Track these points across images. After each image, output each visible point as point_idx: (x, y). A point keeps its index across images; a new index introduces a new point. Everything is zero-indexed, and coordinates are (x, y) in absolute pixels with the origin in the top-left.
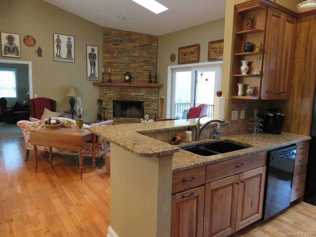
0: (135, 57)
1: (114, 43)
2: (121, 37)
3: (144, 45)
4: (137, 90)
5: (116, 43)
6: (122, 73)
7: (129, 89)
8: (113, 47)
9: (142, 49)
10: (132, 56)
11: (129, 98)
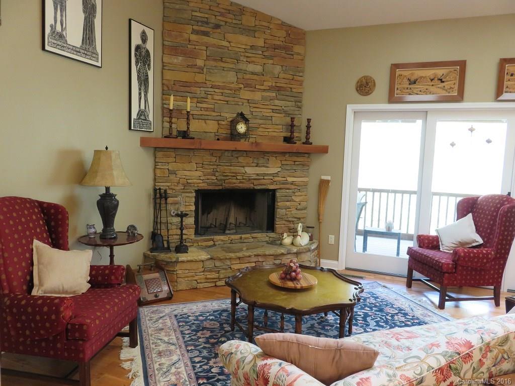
0: (253, 73)
1: (195, 27)
2: (219, 14)
3: (276, 47)
4: (261, 161)
5: (203, 29)
6: (219, 114)
7: (242, 158)
8: (194, 37)
9: (271, 57)
10: (245, 72)
11: (240, 183)
